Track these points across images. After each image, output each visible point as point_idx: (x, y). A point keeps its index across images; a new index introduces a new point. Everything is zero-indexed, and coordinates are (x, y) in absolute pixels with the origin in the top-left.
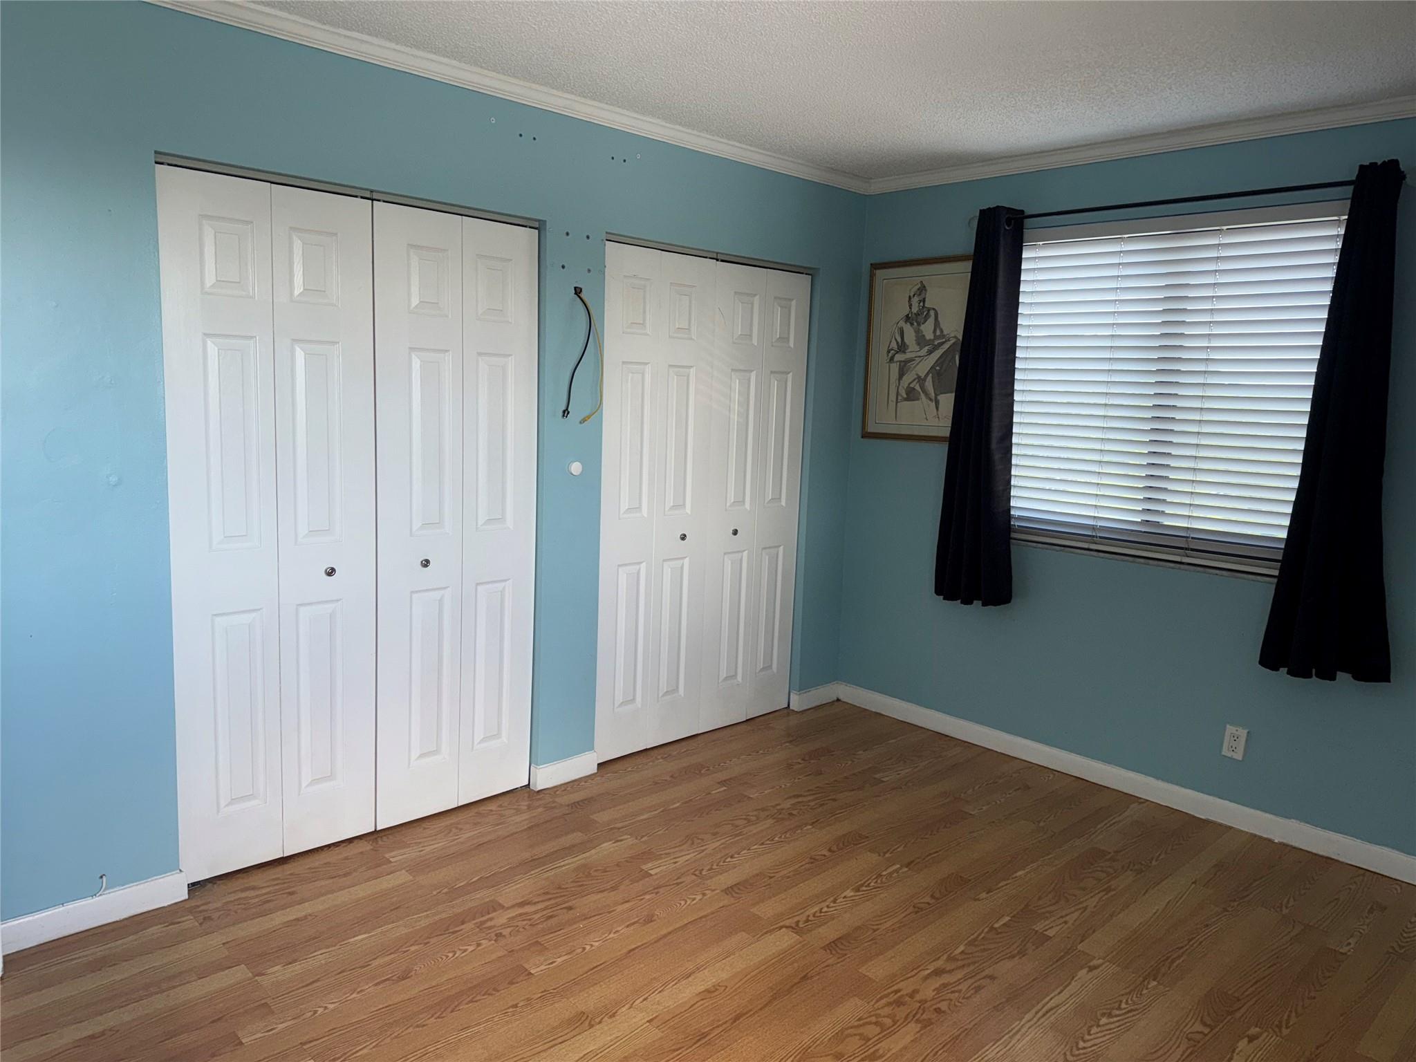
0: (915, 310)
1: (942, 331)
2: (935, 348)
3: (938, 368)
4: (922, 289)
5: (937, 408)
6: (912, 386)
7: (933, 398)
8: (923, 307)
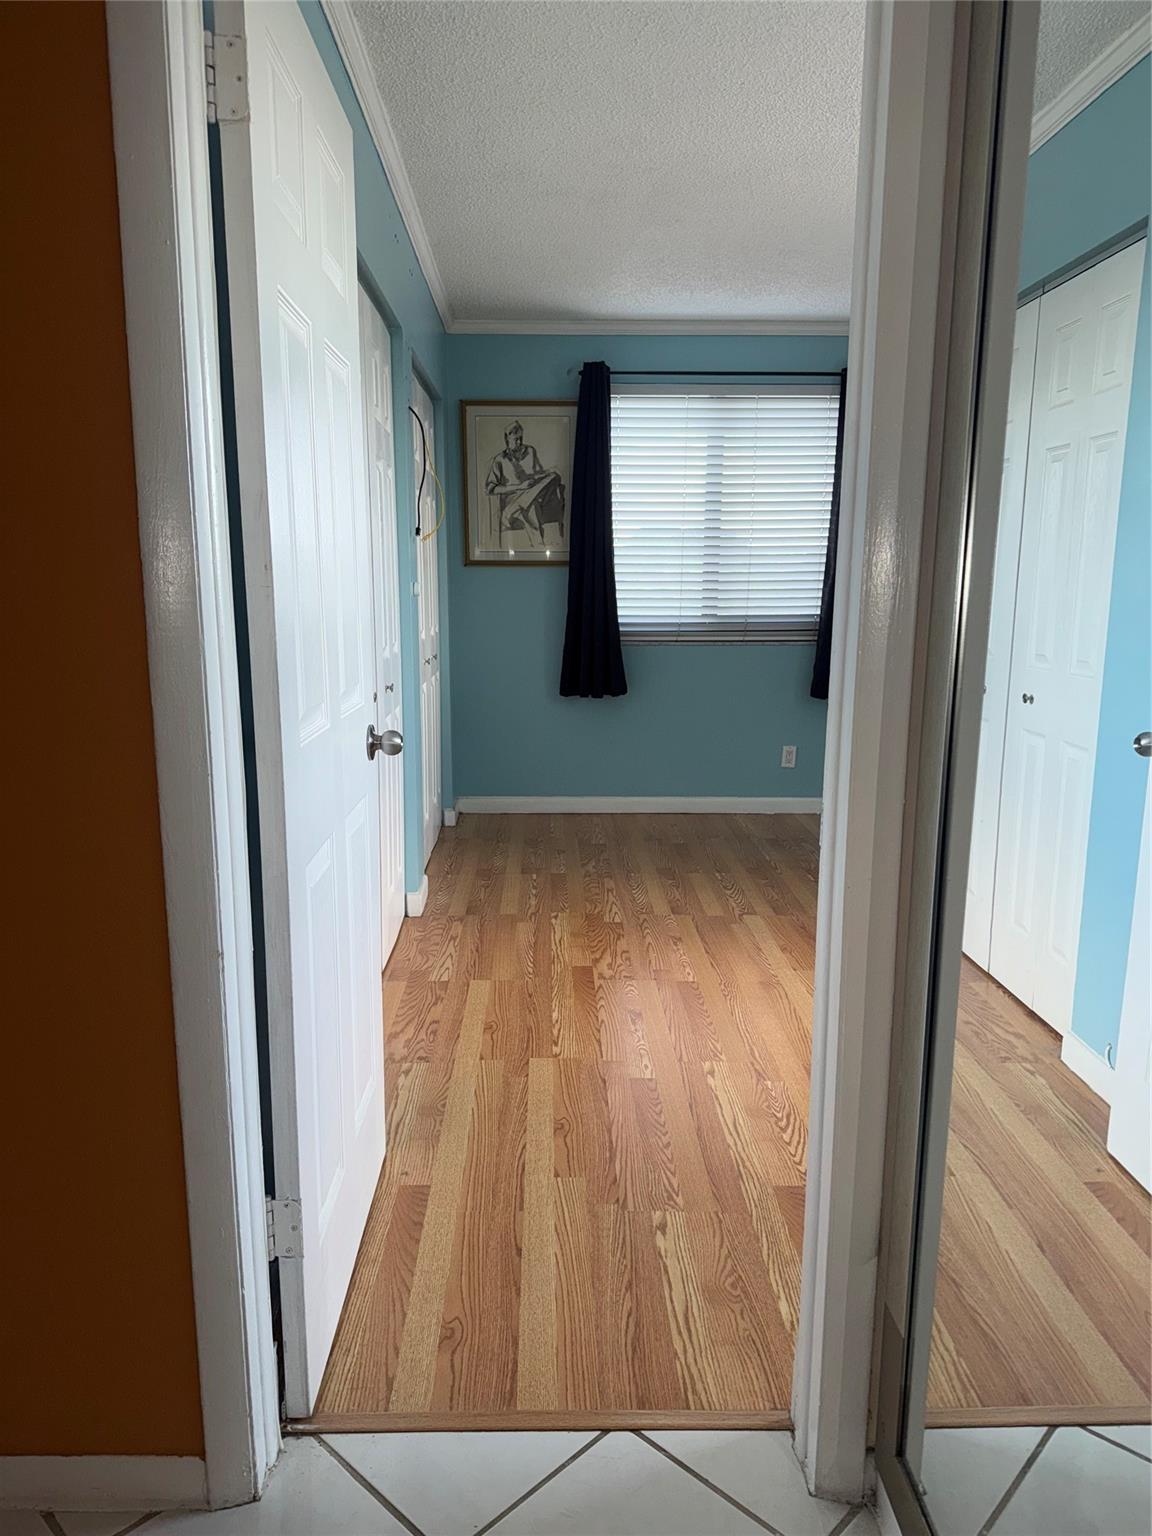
0: (512, 446)
1: (541, 467)
2: (537, 482)
3: (540, 500)
4: (518, 428)
5: (542, 536)
6: (515, 516)
7: (538, 526)
8: (521, 444)
